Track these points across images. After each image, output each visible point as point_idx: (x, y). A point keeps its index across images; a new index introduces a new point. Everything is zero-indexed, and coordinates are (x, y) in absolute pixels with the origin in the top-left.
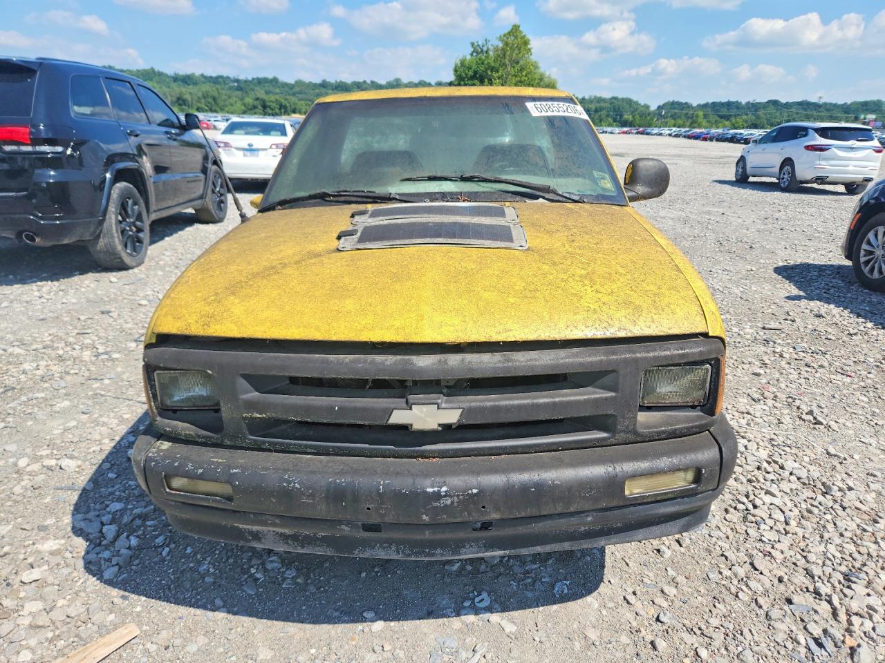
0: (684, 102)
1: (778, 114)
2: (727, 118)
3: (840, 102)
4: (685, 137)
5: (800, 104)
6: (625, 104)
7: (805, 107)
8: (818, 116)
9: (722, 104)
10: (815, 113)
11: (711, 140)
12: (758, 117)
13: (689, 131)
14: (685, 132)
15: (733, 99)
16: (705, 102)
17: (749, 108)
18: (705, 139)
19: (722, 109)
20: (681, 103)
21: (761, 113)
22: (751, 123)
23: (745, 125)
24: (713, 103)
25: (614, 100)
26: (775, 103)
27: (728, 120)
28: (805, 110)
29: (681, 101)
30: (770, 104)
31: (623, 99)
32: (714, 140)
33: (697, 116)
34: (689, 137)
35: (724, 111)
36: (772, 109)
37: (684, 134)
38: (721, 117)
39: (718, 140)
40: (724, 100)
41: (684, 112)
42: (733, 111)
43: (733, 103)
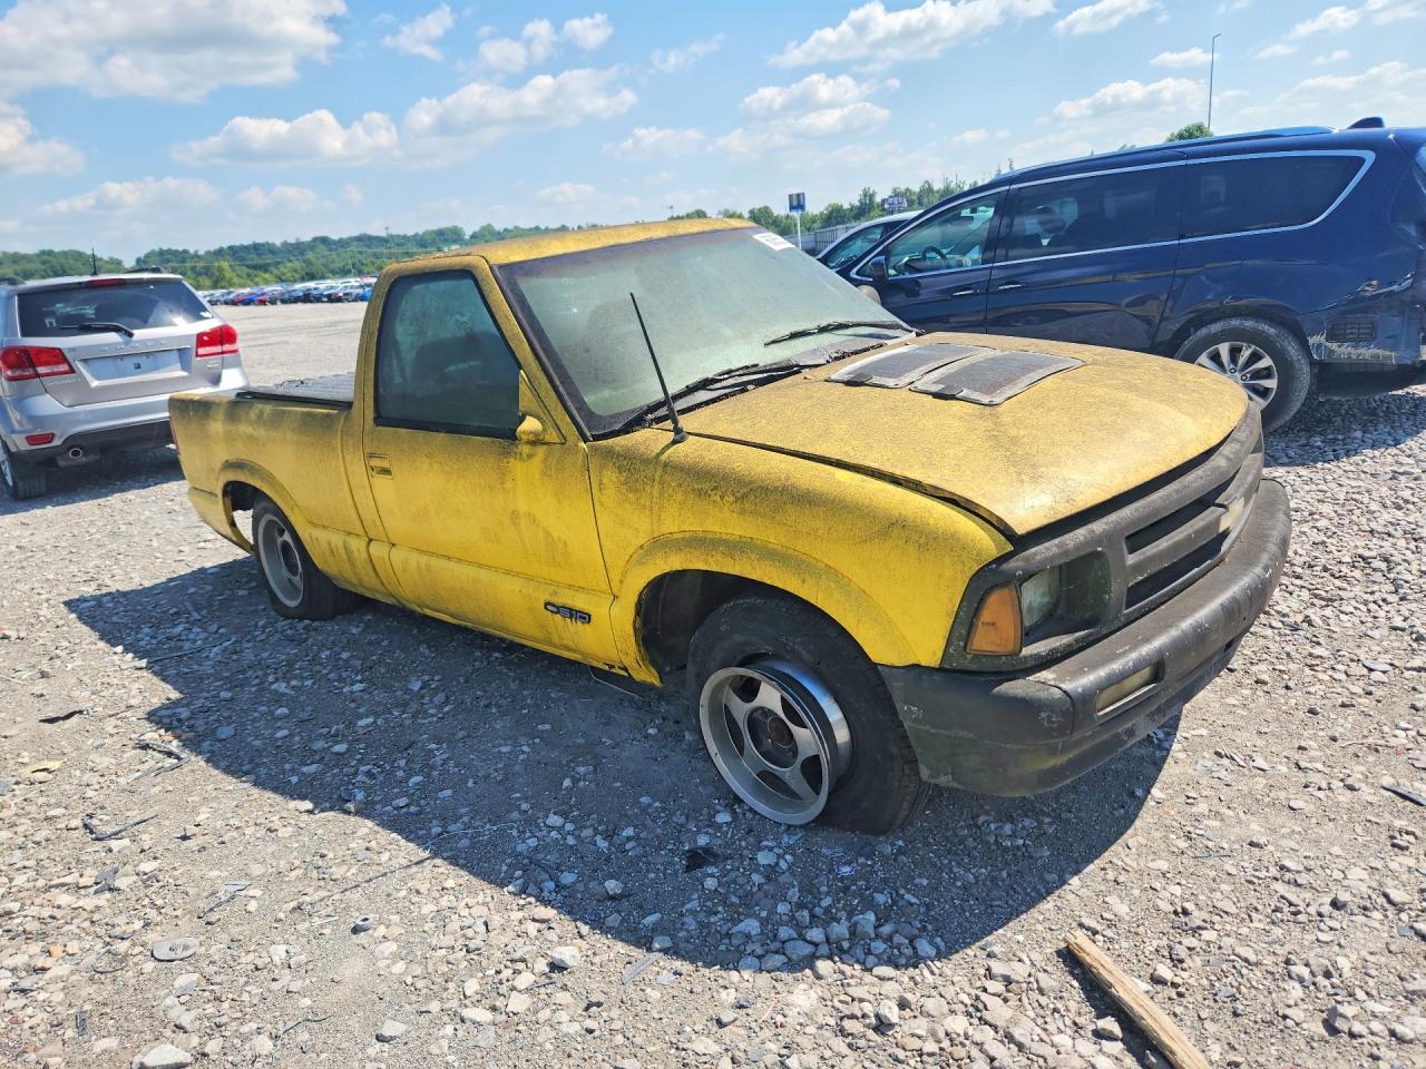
0: (181, 249)
1: (335, 256)
2: (265, 268)
3: (410, 233)
4: (226, 303)
5: (359, 239)
6: (72, 262)
7: (367, 243)
8: (390, 254)
9: (245, 249)
10: (385, 251)
11: (273, 302)
12: (309, 263)
13: (230, 293)
14: (223, 295)
15: (261, 240)
16: (217, 247)
17: (290, 252)
18: (263, 302)
19: (250, 256)
20: (176, 251)
21: (310, 255)
22: (303, 272)
23: (297, 276)
24: (231, 248)
25: (47, 257)
26: (324, 240)
27: (266, 271)
28: (368, 246)
29: (174, 248)
30: (318, 243)
31: (64, 254)
32: (279, 303)
33: (221, 270)
34: (234, 303)
35: (254, 259)
36: (322, 249)
37: (222, 299)
38: (255, 267)
39: (284, 302)
40: (247, 242)
41: (188, 265)
42: (269, 259)
43: (263, 245)
